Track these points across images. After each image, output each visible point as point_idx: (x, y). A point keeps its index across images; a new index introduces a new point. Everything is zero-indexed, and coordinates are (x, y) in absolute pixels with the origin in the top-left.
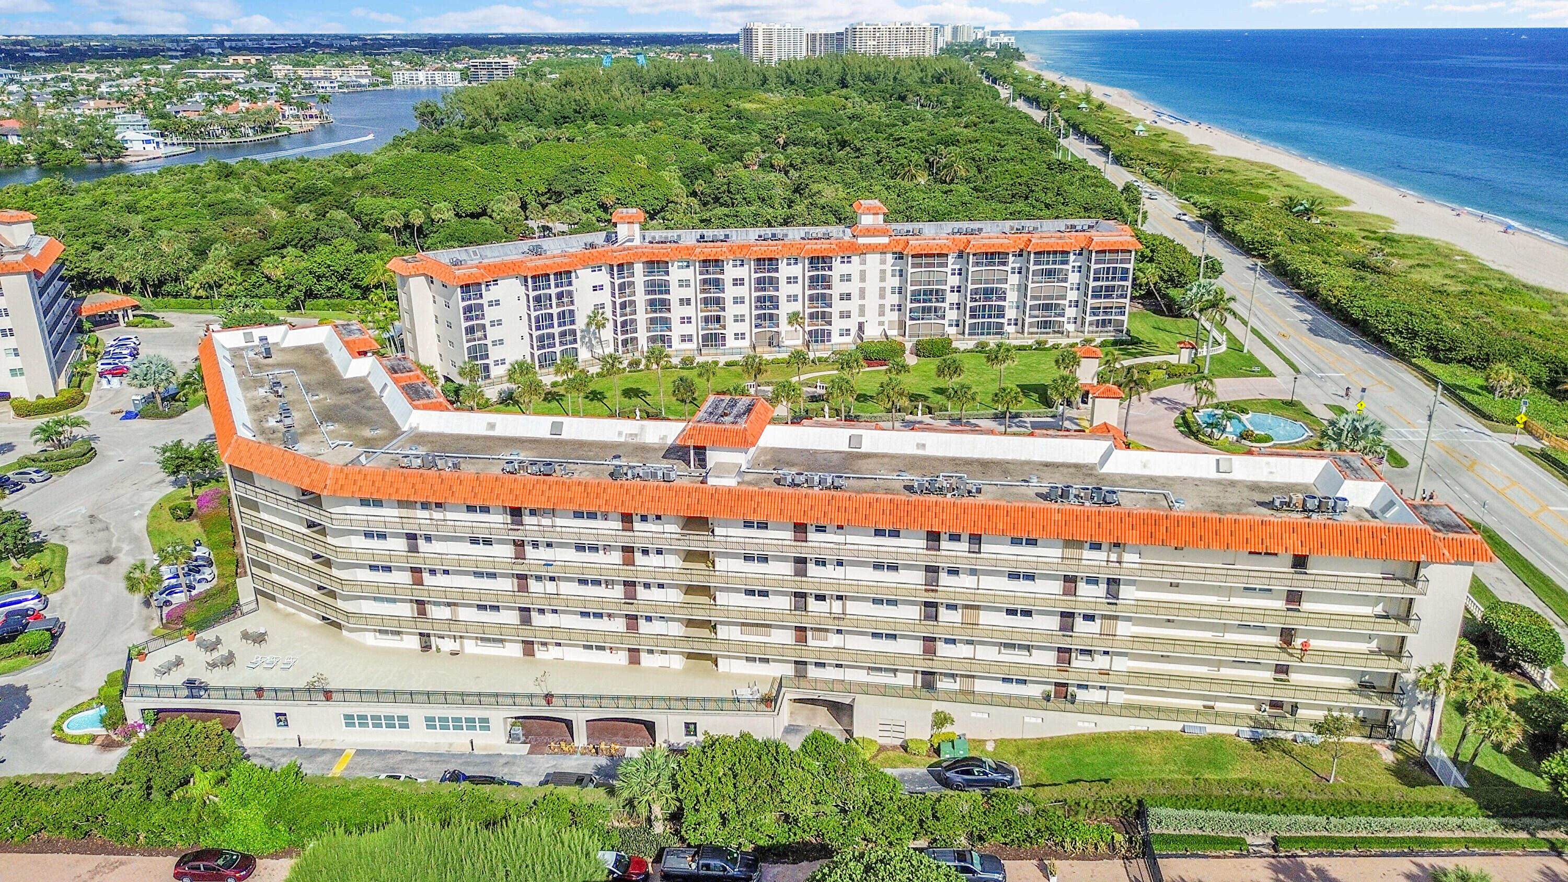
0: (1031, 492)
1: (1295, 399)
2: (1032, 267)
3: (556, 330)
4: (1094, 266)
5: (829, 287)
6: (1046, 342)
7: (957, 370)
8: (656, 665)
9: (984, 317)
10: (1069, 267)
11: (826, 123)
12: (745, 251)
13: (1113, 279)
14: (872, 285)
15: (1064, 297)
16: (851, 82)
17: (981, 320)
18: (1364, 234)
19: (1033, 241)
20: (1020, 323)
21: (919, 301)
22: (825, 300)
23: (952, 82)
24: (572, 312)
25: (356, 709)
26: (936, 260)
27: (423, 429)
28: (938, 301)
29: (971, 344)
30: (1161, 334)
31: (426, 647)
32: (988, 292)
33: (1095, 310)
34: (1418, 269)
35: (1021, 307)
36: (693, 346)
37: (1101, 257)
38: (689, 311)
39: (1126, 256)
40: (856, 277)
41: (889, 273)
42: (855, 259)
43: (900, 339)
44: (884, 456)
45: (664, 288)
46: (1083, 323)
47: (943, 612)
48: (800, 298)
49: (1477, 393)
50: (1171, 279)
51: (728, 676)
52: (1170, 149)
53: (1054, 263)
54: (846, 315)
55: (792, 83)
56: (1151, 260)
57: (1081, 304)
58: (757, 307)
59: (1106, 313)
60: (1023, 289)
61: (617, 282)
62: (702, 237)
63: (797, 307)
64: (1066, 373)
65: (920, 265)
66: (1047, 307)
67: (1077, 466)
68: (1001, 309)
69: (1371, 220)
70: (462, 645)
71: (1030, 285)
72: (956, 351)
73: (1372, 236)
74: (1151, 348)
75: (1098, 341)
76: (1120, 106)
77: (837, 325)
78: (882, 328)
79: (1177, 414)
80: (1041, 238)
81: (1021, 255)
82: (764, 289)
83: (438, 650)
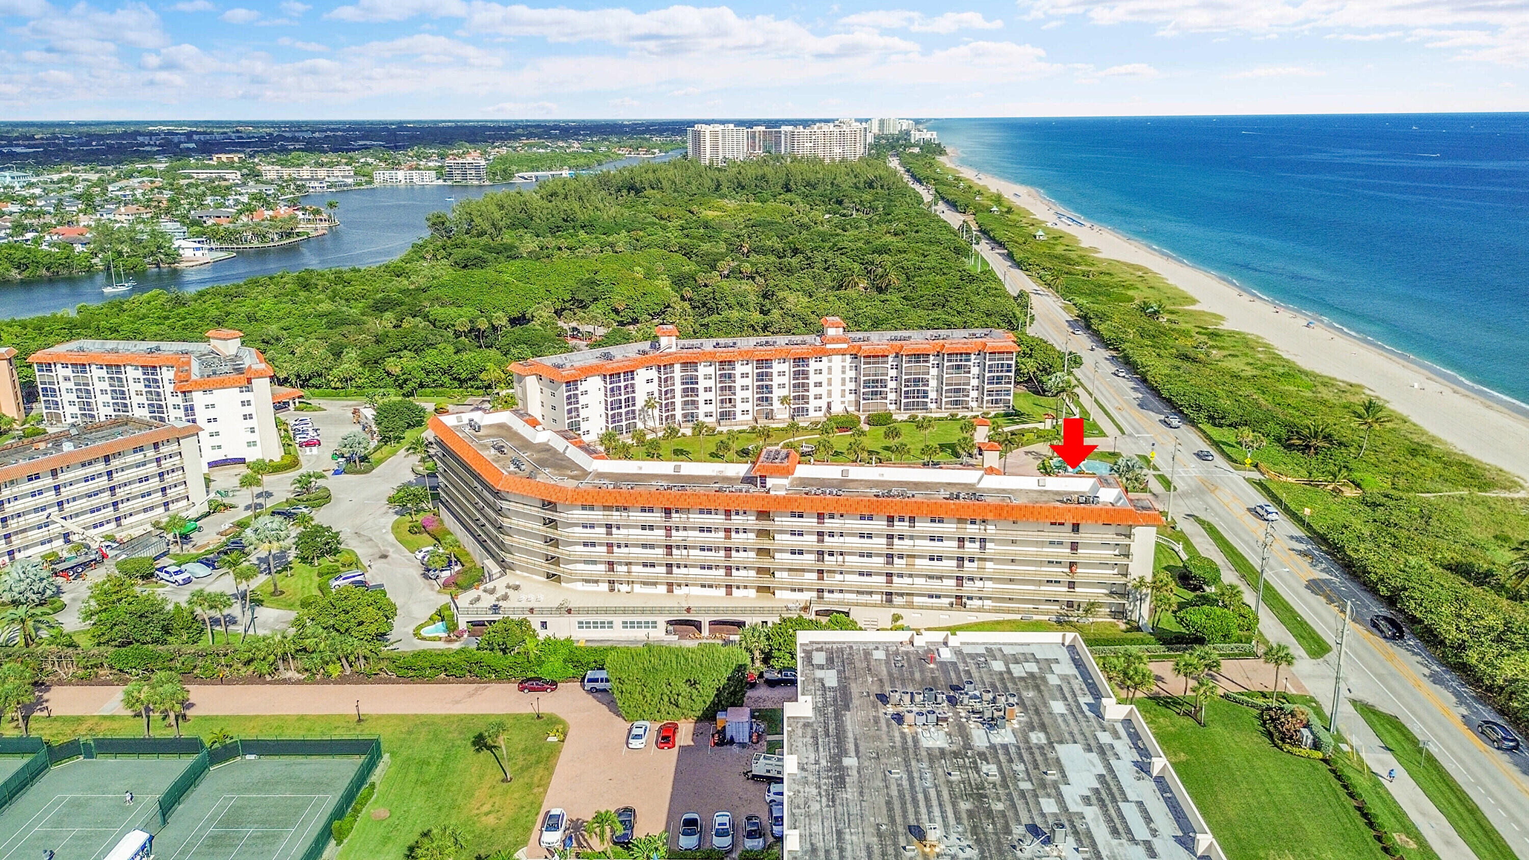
0: (941, 497)
1: (1117, 451)
2: (946, 364)
3: (623, 410)
4: (988, 363)
5: (807, 378)
6: (957, 415)
7: (898, 434)
8: (741, 595)
9: (914, 397)
10: (971, 363)
11: (780, 233)
12: (750, 354)
13: (1002, 371)
14: (837, 376)
15: (968, 384)
16: (794, 187)
17: (912, 400)
18: (1198, 330)
19: (946, 346)
20: (939, 401)
21: (869, 387)
22: (805, 387)
23: (882, 187)
24: (634, 398)
25: (584, 619)
26: (880, 359)
27: (600, 470)
28: (882, 387)
29: (905, 417)
30: (1037, 409)
31: (612, 590)
32: (916, 381)
33: (990, 392)
34: (1230, 358)
35: (939, 391)
36: (713, 419)
37: (993, 356)
38: (710, 396)
39: (1010, 356)
40: (825, 371)
41: (848, 368)
42: (824, 359)
43: (856, 413)
44: (861, 481)
45: (694, 380)
46: (982, 401)
47: (896, 560)
48: (787, 386)
49: (1234, 447)
50: (1045, 369)
51: (780, 600)
52: (1063, 253)
53: (961, 360)
54: (818, 397)
55: (743, 188)
56: (1031, 356)
57: (980, 388)
58: (757, 393)
59: (998, 395)
60: (940, 379)
61: (663, 377)
62: (718, 344)
63: (784, 392)
64: (966, 435)
65: (869, 363)
66: (957, 391)
67: (965, 484)
68: (925, 392)
69: (1207, 318)
70: (632, 588)
71: (945, 376)
72: (895, 421)
73: (1204, 331)
74: (1029, 417)
75: (993, 414)
76: (1028, 208)
77: (813, 404)
78: (843, 406)
79: (1040, 461)
80: (952, 344)
81: (938, 355)
82: (762, 380)
83: (619, 591)
